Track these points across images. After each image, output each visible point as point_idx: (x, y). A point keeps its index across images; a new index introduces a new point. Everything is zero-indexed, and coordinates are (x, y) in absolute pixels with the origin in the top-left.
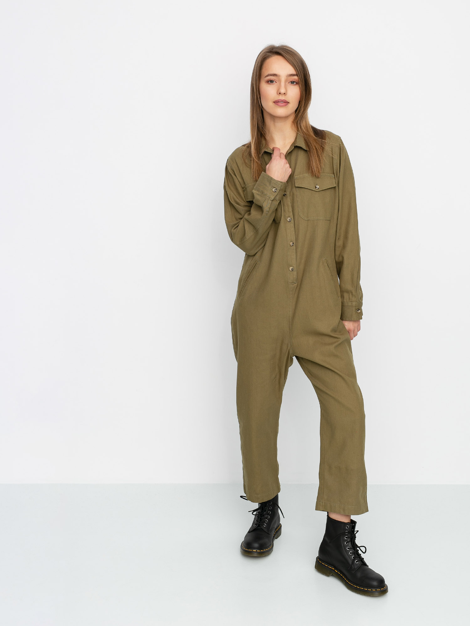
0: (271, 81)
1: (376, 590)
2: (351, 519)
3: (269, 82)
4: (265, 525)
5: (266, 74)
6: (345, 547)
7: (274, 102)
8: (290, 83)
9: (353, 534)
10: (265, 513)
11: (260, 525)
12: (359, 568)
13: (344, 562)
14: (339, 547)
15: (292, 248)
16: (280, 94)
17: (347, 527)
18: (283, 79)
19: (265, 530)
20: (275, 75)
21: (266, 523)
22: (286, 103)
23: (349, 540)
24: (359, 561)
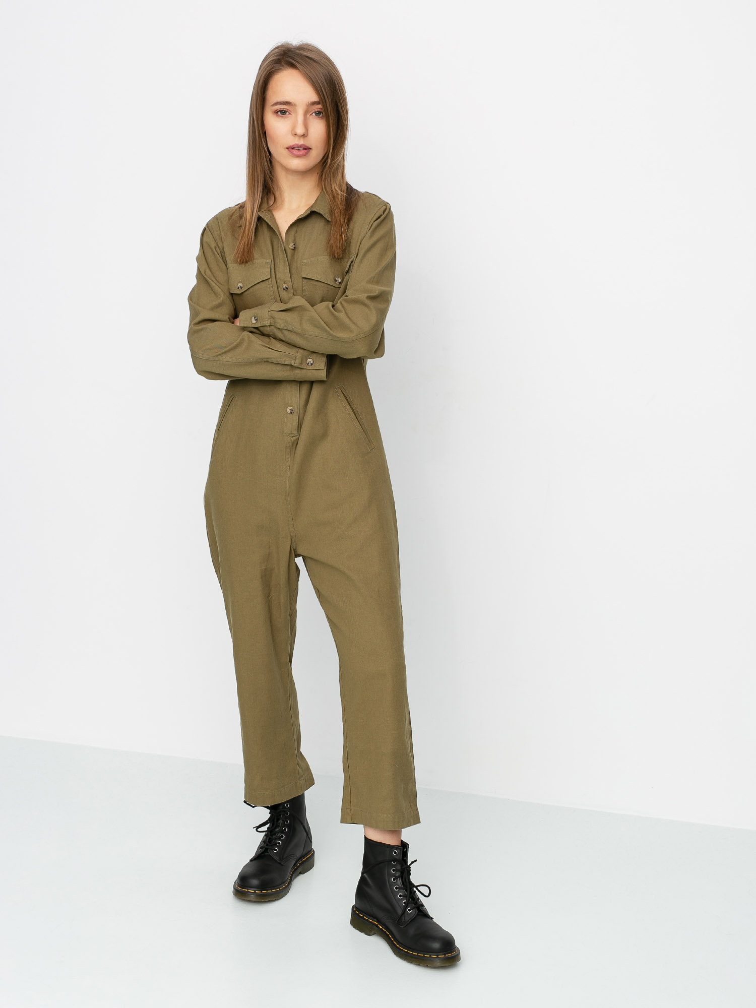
0: (283, 112)
1: (437, 956)
2: (402, 841)
3: (279, 113)
4: (276, 850)
5: (275, 101)
6: (392, 885)
8: (314, 114)
9: (404, 864)
10: (277, 830)
11: (268, 849)
12: (413, 920)
13: (390, 910)
14: (382, 886)
16: (296, 136)
17: (395, 853)
18: (300, 111)
19: (276, 858)
20: (288, 103)
21: (278, 847)
22: (307, 149)
23: (397, 875)
24: (413, 909)
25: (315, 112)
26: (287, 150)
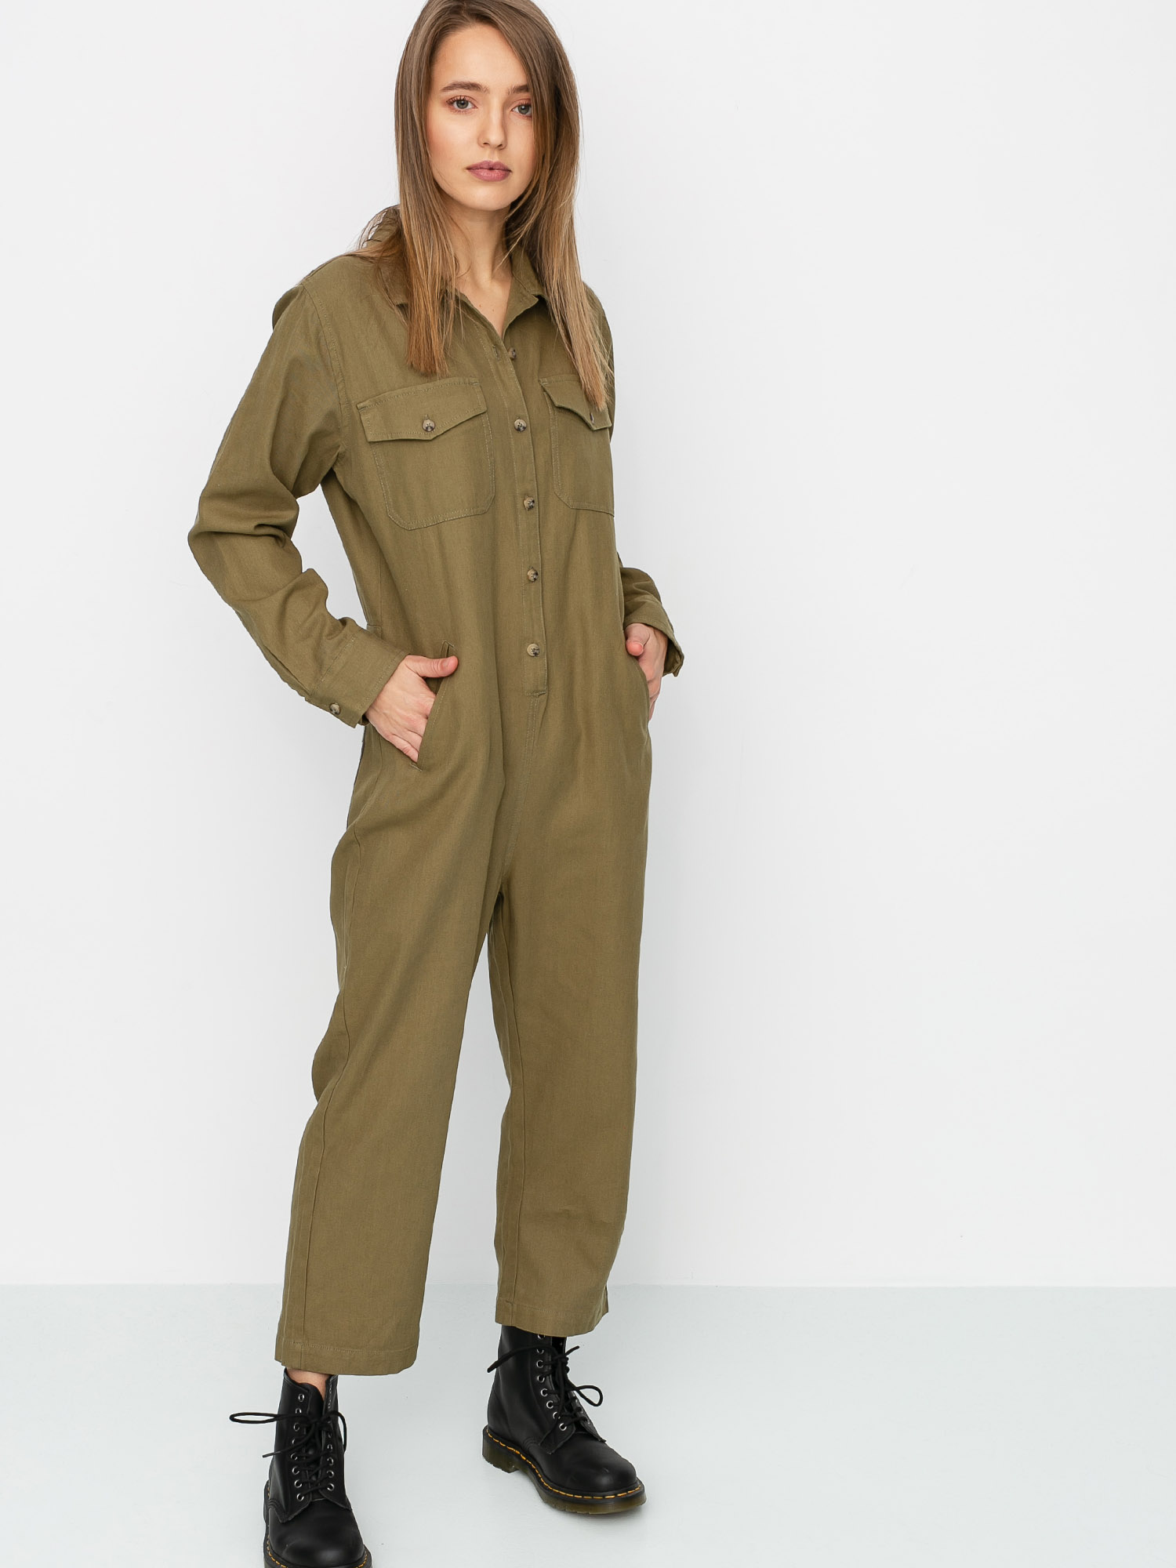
0: (462, 103)
3: (455, 105)
4: (330, 1487)
5: (447, 82)
6: (537, 1387)
7: (469, 169)
8: (517, 110)
9: (558, 1354)
12: (570, 1443)
15: (533, 587)
16: (487, 147)
18: (496, 103)
20: (473, 86)
21: (331, 1481)
22: (507, 171)
23: (546, 1371)
24: (570, 1425)
25: (519, 106)
26: (467, 171)
